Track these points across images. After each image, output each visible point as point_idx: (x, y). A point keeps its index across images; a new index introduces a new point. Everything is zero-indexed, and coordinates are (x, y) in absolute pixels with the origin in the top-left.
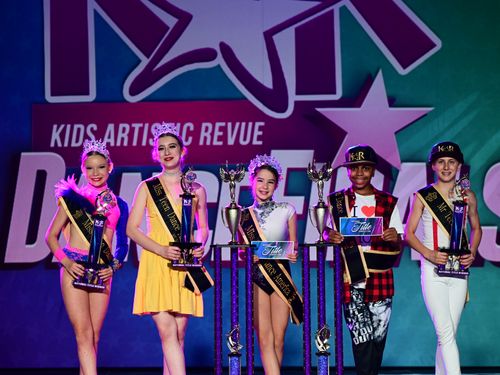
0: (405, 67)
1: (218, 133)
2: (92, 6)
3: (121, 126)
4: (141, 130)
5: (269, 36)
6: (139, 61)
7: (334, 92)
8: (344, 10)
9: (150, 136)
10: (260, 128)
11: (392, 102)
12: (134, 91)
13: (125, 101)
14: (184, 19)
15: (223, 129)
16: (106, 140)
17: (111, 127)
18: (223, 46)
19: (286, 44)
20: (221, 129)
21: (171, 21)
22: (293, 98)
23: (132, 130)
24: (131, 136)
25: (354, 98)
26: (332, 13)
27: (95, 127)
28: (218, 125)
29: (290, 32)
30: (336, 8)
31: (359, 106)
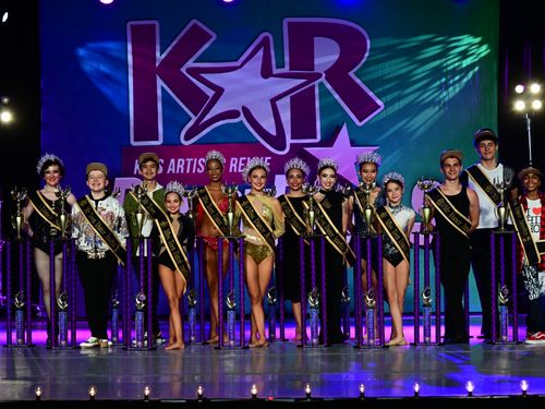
0: (361, 121)
1: (241, 164)
2: (160, 83)
3: (179, 160)
4: (192, 163)
5: (273, 101)
6: (190, 119)
7: (315, 138)
8: (321, 84)
9: (198, 166)
10: (269, 161)
11: (353, 144)
12: (187, 138)
13: (181, 144)
14: (219, 91)
15: (245, 162)
16: (170, 169)
17: (173, 161)
18: (244, 108)
19: (285, 107)
20: (243, 162)
21: (210, 93)
22: (289, 141)
23: (186, 163)
24: (185, 166)
25: (328, 141)
26: (314, 86)
27: (162, 161)
28: (241, 159)
29: (287, 100)
30: (316, 83)
31: (331, 146)
